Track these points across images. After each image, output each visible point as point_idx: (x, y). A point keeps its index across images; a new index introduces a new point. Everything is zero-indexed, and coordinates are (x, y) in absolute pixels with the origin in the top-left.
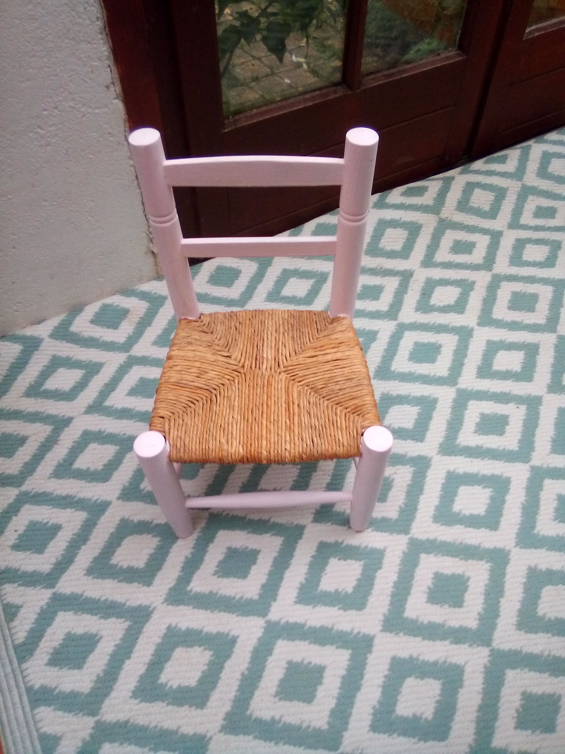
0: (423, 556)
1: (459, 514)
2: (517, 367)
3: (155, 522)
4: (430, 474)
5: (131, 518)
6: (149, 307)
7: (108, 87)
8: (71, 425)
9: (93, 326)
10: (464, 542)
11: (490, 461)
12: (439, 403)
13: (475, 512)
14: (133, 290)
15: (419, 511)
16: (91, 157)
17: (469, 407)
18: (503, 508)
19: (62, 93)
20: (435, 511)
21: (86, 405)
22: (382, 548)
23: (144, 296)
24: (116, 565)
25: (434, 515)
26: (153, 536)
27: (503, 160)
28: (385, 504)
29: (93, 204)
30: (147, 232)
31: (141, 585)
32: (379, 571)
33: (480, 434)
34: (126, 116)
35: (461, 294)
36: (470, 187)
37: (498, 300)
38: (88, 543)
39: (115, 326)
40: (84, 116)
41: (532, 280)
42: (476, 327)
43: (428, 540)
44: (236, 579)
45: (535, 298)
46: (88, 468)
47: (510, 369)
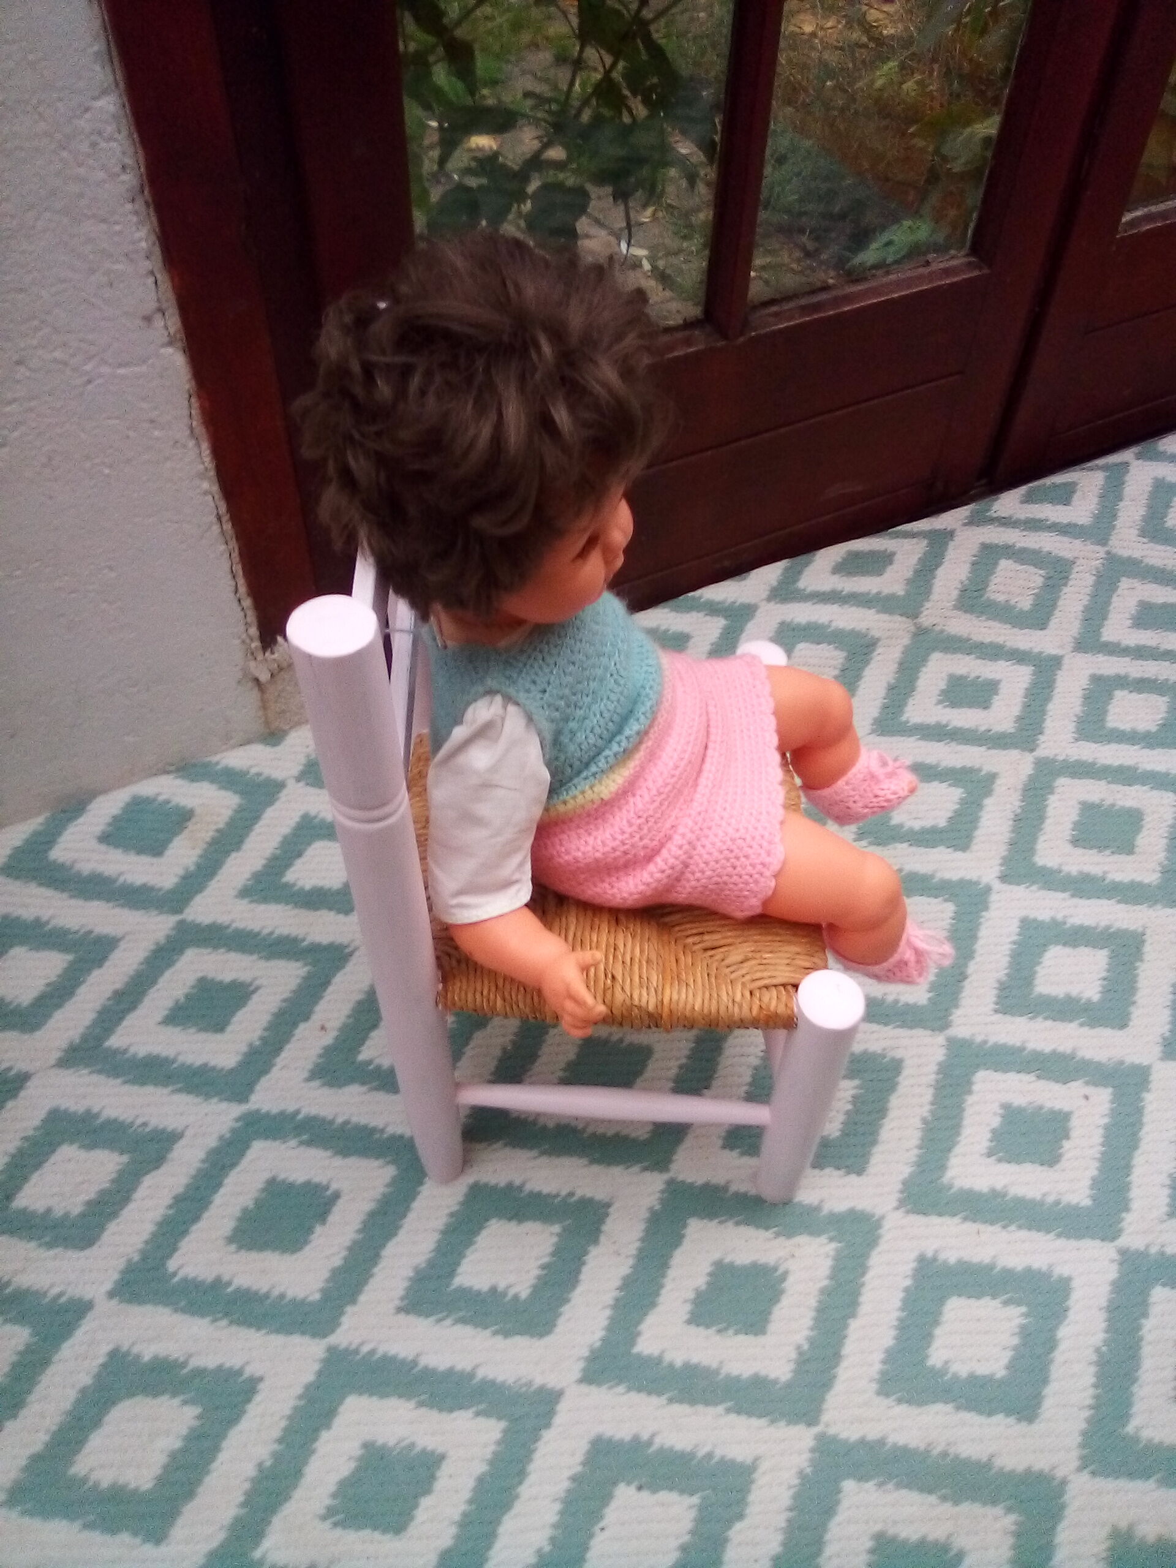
0: (849, 1485)
1: (942, 1372)
2: (1091, 991)
3: (194, 1363)
4: (878, 1261)
5: (135, 1350)
6: (240, 806)
7: (148, 319)
8: (22, 1094)
9: (103, 847)
10: (952, 1451)
11: (1024, 1234)
12: (906, 1072)
13: (982, 1370)
14: (206, 765)
15: (844, 1364)
16: (107, 471)
17: (975, 1088)
18: (1051, 1361)
19: (37, 329)
20: (884, 1362)
21: (64, 1045)
22: (749, 1461)
23: (230, 779)
24: (84, 1480)
25: (883, 1373)
26: (185, 1403)
27: (1065, 496)
28: (761, 1339)
29: (113, 575)
30: (244, 636)
31: (138, 1540)
32: (738, 1526)
33: (1000, 1160)
34: (193, 383)
35: (963, 802)
36: (989, 555)
37: (1048, 821)
38: (24, 1413)
39: (157, 849)
40: (89, 382)
41: (1126, 776)
42: (997, 885)
43: (862, 1442)
44: (377, 1535)
45: (1133, 819)
46: (49, 1211)
47: (1074, 993)
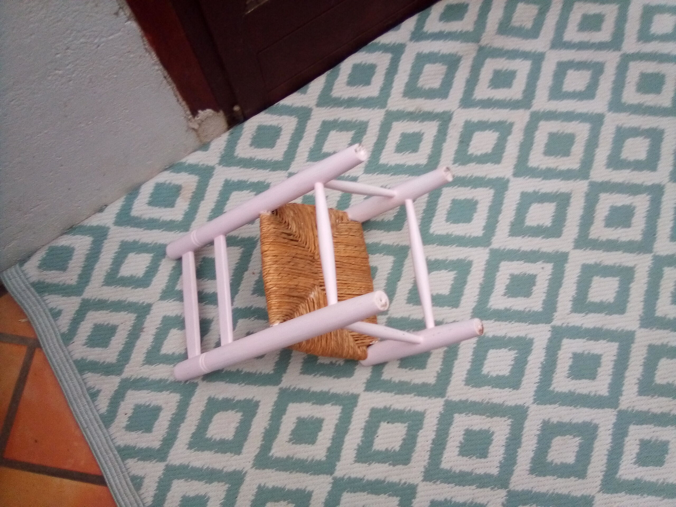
0: (456, 415)
1: (487, 375)
2: (548, 222)
3: (236, 399)
5: (216, 397)
7: (117, 14)
8: (151, 312)
9: (150, 207)
10: (491, 401)
11: (517, 324)
12: (474, 266)
13: (501, 373)
15: (453, 376)
16: (115, 76)
17: (500, 269)
18: (525, 368)
19: (71, 33)
20: (467, 374)
21: (160, 291)
22: (423, 411)
23: (192, 169)
24: (211, 439)
25: (466, 378)
26: (237, 412)
28: (425, 370)
29: (127, 111)
30: (185, 115)
31: (233, 455)
32: (421, 431)
33: (509, 297)
34: (142, 32)
38: (186, 421)
39: (171, 205)
40: (98, 46)
42: (512, 179)
43: (460, 401)
44: (307, 445)
45: (571, 139)
46: (173, 354)
47: (541, 223)
